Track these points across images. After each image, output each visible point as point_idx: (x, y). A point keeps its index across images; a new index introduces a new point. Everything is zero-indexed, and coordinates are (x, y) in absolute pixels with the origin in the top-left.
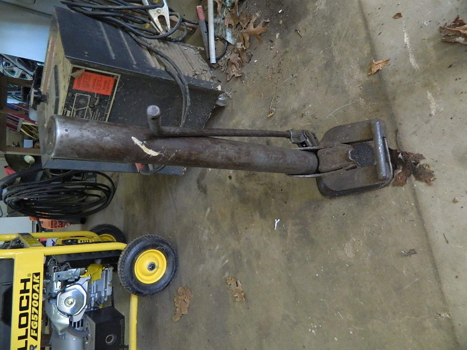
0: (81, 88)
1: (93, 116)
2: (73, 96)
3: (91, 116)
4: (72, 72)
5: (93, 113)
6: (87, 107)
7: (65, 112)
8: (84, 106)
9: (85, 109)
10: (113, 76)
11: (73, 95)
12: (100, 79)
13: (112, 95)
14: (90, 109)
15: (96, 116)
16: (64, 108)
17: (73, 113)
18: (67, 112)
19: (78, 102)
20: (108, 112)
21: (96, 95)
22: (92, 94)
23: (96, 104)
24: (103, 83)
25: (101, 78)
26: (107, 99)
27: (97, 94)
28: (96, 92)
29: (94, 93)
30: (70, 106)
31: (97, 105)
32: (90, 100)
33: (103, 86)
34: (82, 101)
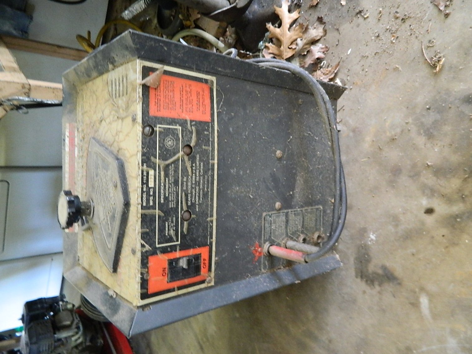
0: (164, 113)
1: (192, 173)
2: (153, 132)
3: (190, 173)
4: (143, 78)
5: (192, 167)
6: (181, 153)
7: (145, 174)
8: (175, 154)
9: (178, 160)
10: (206, 81)
11: (153, 129)
12: (188, 89)
13: (213, 120)
14: (186, 158)
15: (198, 171)
16: (143, 165)
17: (159, 173)
18: (148, 173)
19: (164, 145)
20: (214, 160)
21: (189, 123)
22: (183, 124)
23: (192, 144)
24: (194, 98)
25: (190, 85)
26: (208, 130)
27: (191, 121)
28: (188, 117)
29: (186, 120)
30: (152, 158)
31: (194, 147)
32: (182, 136)
33: (195, 102)
34: (169, 143)
